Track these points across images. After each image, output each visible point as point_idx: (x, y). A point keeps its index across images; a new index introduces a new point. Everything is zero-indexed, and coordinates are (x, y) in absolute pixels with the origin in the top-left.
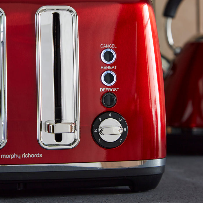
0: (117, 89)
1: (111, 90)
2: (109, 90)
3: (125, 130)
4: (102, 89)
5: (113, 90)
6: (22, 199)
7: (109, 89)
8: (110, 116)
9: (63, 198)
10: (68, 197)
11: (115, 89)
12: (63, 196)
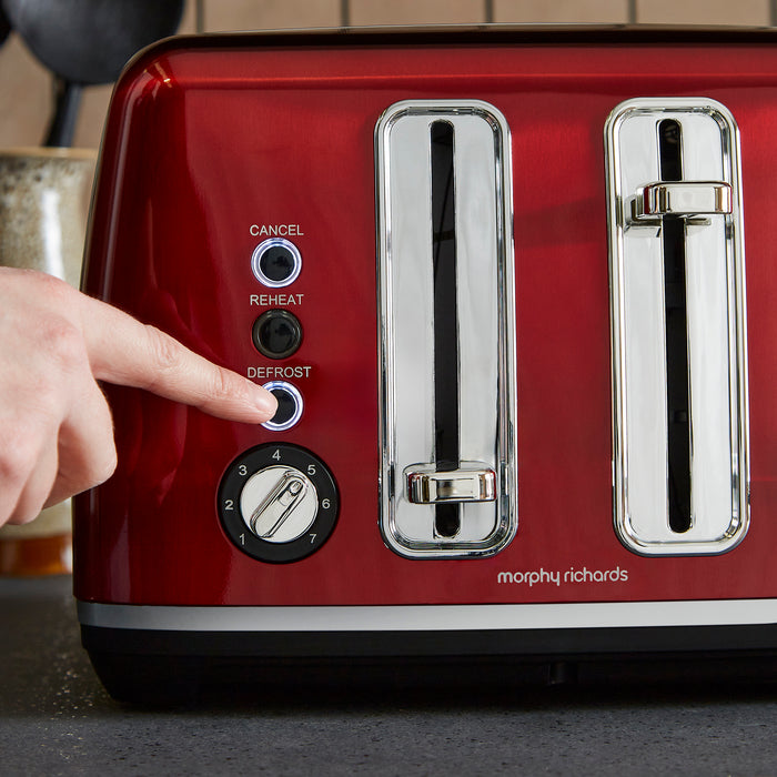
6: (563, 713)
9: (694, 711)
10: (707, 710)
12: (693, 707)
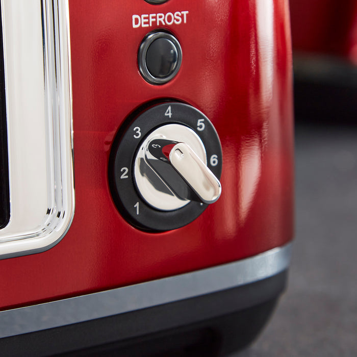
0: (182, 16)
1: (164, 20)
2: (158, 19)
3: (214, 162)
4: (137, 20)
5: (169, 19)
7: (160, 17)
8: (170, 114)
11: (178, 15)
